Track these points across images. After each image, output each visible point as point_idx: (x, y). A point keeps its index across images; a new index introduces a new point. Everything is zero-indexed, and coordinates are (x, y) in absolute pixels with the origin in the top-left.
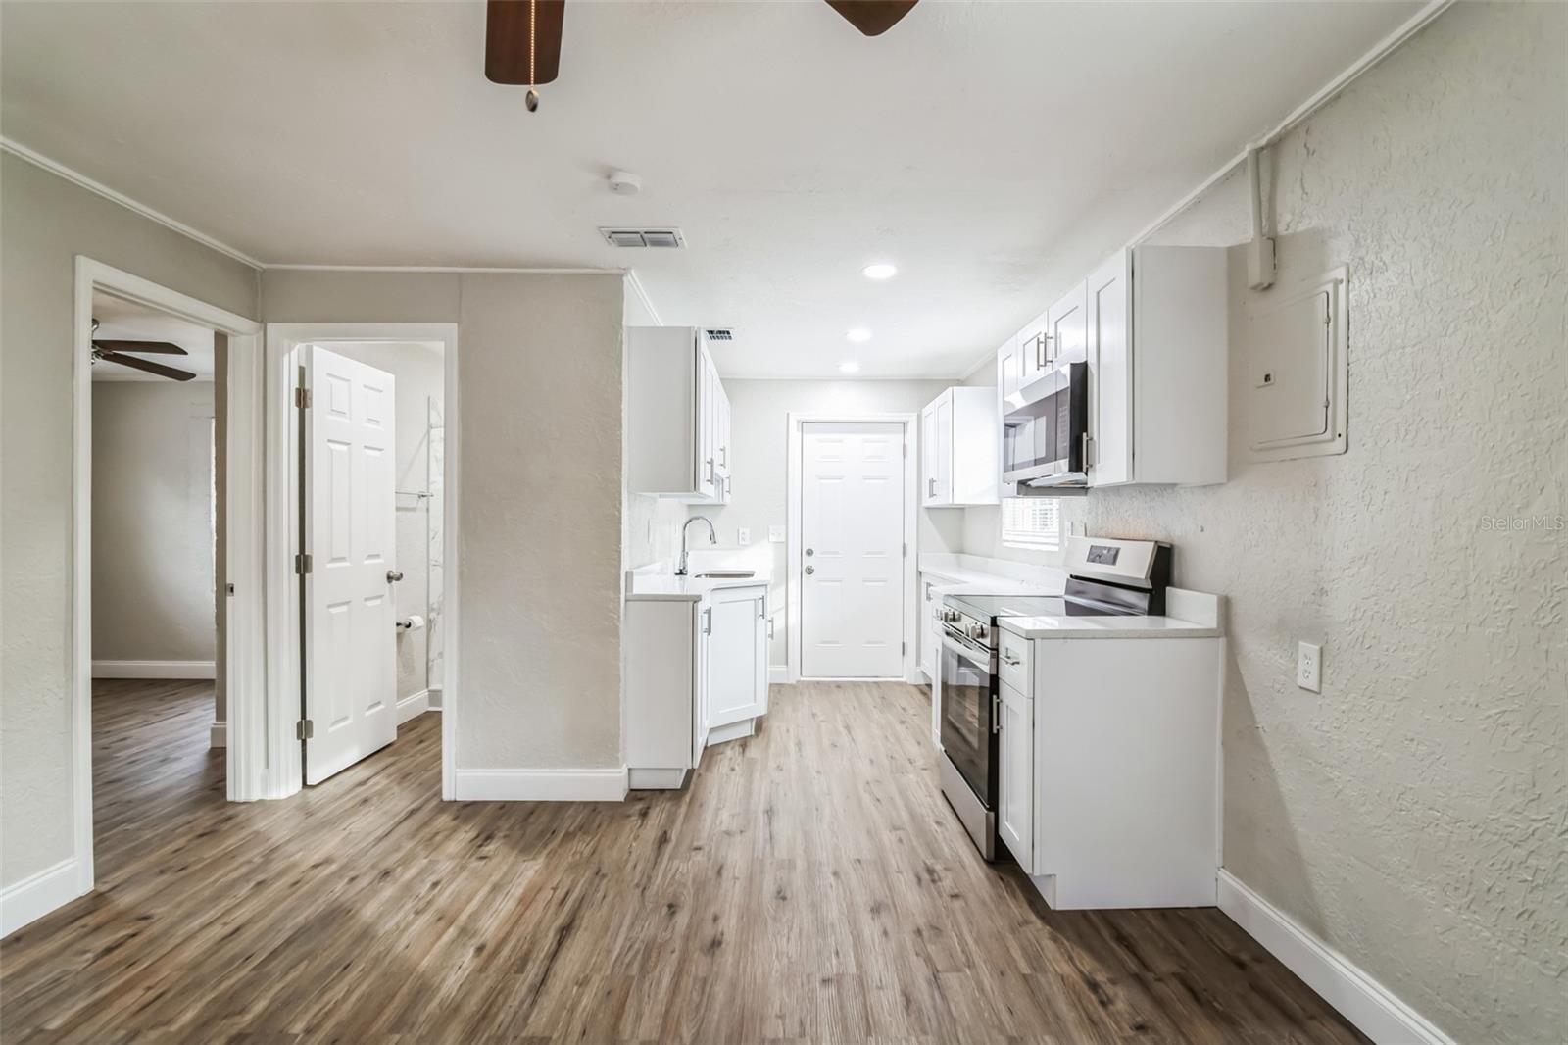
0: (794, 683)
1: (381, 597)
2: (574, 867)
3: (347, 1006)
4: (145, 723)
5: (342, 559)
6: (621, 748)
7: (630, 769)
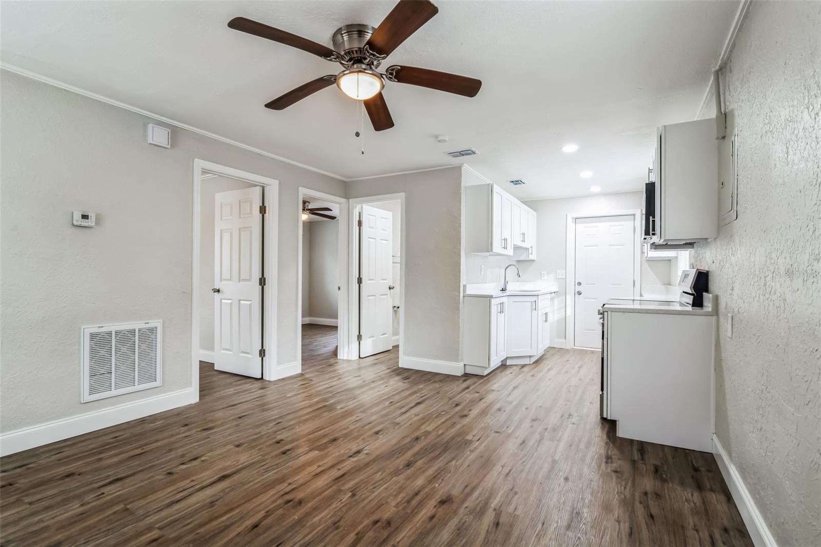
0: (570, 348)
1: (387, 295)
2: (431, 390)
3: (352, 406)
4: (322, 337)
5: (373, 280)
6: (460, 355)
7: (465, 365)
